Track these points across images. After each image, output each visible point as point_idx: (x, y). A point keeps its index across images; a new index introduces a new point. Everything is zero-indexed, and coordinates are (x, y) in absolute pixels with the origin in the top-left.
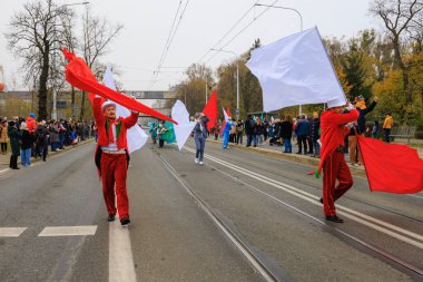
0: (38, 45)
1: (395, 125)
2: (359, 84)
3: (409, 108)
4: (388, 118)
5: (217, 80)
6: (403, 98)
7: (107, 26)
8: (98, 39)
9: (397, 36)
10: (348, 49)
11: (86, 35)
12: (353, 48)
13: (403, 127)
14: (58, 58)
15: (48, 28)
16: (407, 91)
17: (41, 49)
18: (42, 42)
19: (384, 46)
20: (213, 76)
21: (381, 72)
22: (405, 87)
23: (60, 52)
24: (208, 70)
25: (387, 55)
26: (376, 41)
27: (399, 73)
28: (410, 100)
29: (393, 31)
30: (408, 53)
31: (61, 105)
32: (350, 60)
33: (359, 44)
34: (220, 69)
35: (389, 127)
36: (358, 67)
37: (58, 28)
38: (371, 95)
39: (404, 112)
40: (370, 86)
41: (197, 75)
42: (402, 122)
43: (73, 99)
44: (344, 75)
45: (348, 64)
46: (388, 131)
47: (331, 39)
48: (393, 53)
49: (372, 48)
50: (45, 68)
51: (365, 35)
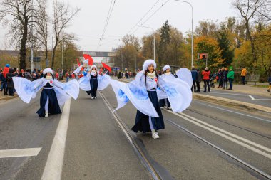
0: (20, 19)
1: (248, 74)
2: (227, 49)
3: (255, 64)
4: (244, 70)
5: (142, 45)
6: (252, 58)
7: (70, 9)
8: (64, 17)
9: (247, 21)
10: (220, 28)
11: (56, 14)
12: (223, 28)
13: (252, 75)
14: (34, 28)
15: (27, 7)
16: (254, 53)
17: (22, 21)
18: (22, 17)
19: (240, 27)
20: (139, 43)
21: (239, 42)
22: (253, 51)
23: (36, 24)
24: (136, 39)
25: (242, 32)
26: (236, 24)
27: (249, 43)
28: (255, 59)
29: (245, 17)
30: (254, 31)
31: (37, 60)
32: (221, 34)
33: (226, 26)
34: (143, 39)
35: (244, 75)
36: (225, 39)
37: (35, 8)
38: (233, 56)
39: (252, 66)
40: (233, 50)
41: (130, 42)
42: (251, 72)
43: (46, 56)
44: (218, 43)
45: (220, 37)
46: (243, 77)
47: (210, 21)
48: (245, 31)
49: (234, 28)
50: (25, 34)
51: (230, 20)
